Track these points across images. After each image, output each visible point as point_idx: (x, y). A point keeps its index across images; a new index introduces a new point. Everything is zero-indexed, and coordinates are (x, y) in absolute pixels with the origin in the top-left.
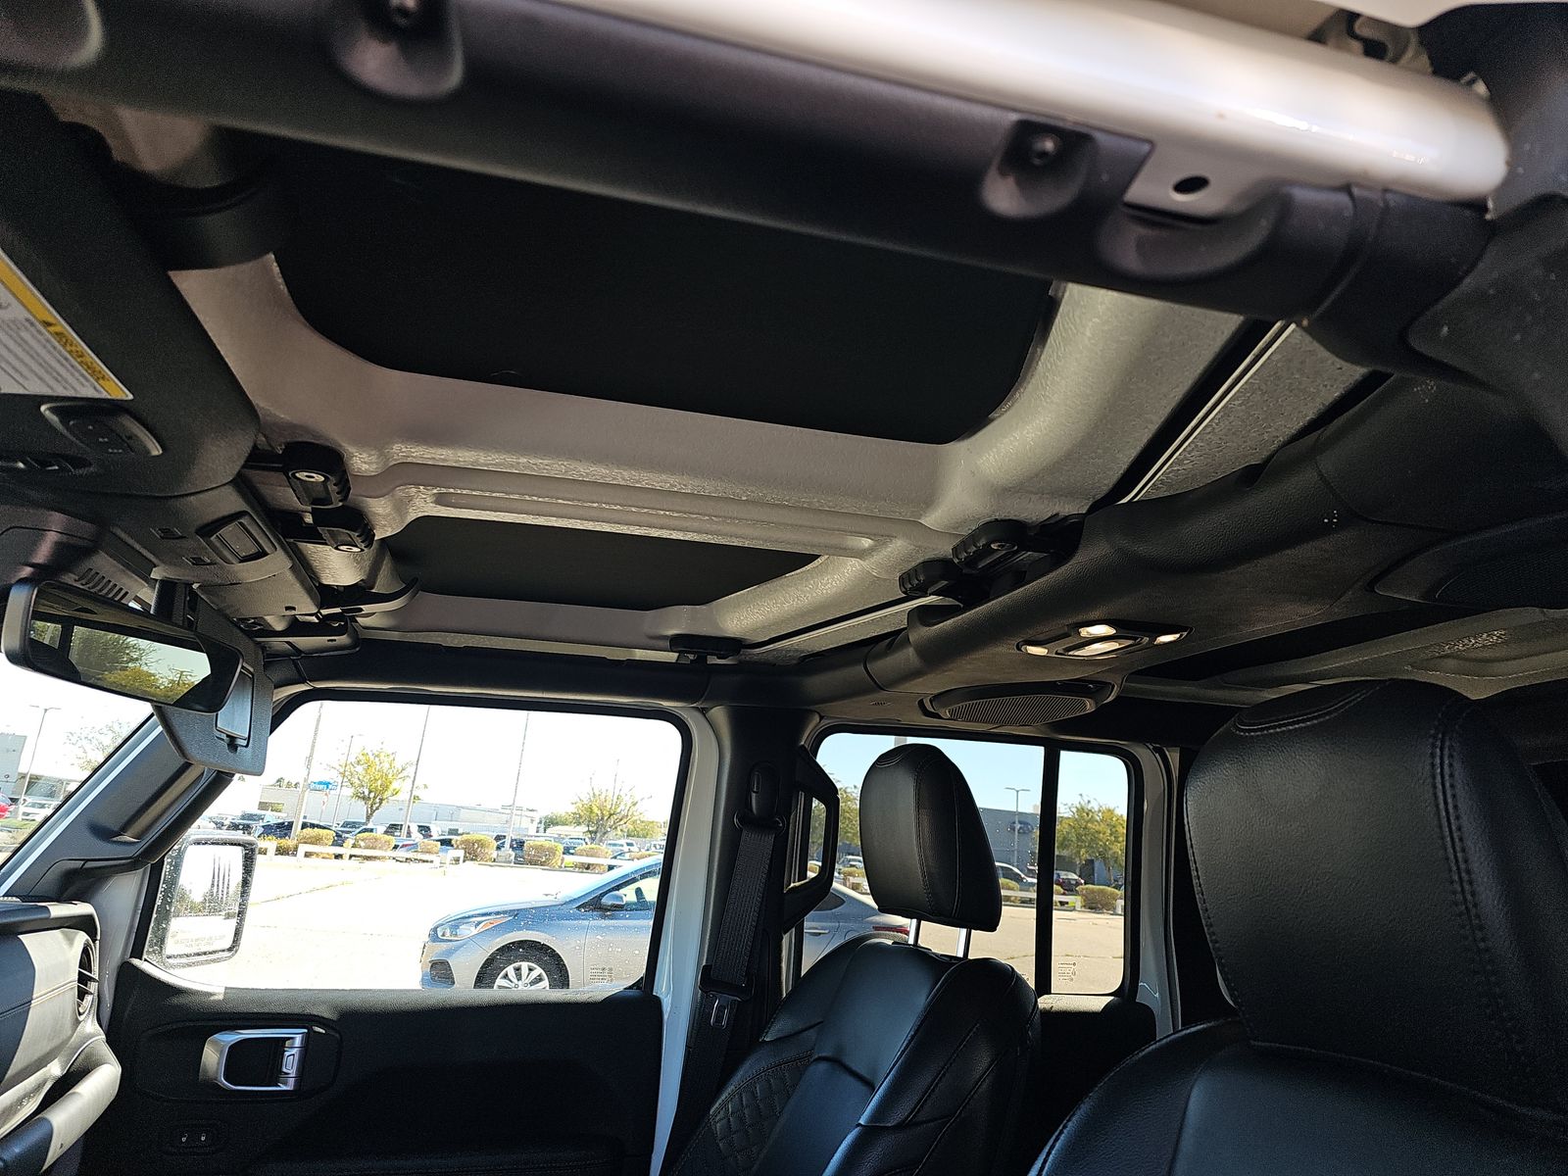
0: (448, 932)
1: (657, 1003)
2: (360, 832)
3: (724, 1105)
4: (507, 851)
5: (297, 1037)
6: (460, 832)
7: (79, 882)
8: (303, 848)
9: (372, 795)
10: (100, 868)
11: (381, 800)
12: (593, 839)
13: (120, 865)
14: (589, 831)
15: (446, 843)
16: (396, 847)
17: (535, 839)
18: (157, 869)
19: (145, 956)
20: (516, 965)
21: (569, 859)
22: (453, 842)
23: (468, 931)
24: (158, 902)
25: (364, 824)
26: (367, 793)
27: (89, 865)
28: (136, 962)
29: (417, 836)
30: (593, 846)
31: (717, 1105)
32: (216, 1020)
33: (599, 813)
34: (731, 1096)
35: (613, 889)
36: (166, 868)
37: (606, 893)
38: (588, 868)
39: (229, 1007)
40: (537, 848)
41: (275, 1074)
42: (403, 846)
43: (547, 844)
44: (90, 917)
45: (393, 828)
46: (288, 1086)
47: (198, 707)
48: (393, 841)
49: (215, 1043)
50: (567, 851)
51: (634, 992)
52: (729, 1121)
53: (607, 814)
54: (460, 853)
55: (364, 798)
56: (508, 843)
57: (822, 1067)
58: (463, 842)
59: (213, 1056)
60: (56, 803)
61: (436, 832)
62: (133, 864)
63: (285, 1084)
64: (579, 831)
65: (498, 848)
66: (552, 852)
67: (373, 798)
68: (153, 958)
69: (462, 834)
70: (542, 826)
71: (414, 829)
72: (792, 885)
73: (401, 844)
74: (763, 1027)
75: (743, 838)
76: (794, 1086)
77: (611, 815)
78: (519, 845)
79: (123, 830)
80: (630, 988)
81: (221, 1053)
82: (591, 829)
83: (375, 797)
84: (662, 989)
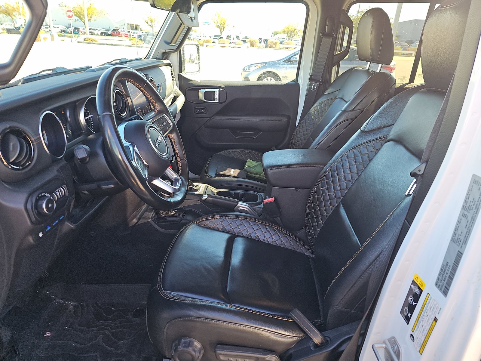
0: (248, 69)
1: (299, 85)
2: (219, 39)
3: (314, 108)
4: (263, 44)
5: (217, 91)
6: (248, 38)
7: (165, 55)
8: (205, 44)
9: (221, 26)
10: (169, 52)
11: (224, 28)
12: (289, 39)
13: (173, 51)
14: (288, 36)
15: (245, 41)
16: (230, 43)
17: (271, 40)
18: (180, 52)
19: (182, 72)
20: (267, 78)
21: (282, 46)
22: (246, 41)
23: (252, 68)
24: (182, 60)
25: (220, 36)
26: (219, 26)
27: (167, 51)
28: (180, 73)
29: (236, 40)
30: (289, 41)
31: (312, 108)
32: (200, 87)
33: (291, 29)
34: (315, 107)
35: (294, 56)
36: (182, 51)
37: (292, 57)
38: (287, 49)
39: (202, 84)
40: (272, 42)
41: (214, 99)
42: (232, 43)
43: (274, 41)
44: (170, 64)
45: (228, 37)
46: (217, 101)
47: (186, 13)
48: (230, 41)
49: (200, 91)
50: (281, 43)
51: (293, 82)
52: (315, 112)
53: (293, 29)
54: (249, 45)
55: (219, 27)
56: (262, 40)
57: (339, 99)
58: (249, 41)
59: (201, 94)
60: (155, 37)
61: (241, 38)
62: (176, 51)
63: (216, 100)
64: (285, 36)
65: (260, 43)
66: (276, 44)
67: (221, 27)
68: (184, 73)
69: (249, 38)
70: (273, 35)
71: (235, 37)
72: (337, 53)
73: (231, 42)
74: (325, 91)
75: (323, 39)
76: (331, 104)
77: (295, 30)
78: (266, 41)
79: (171, 42)
80: (292, 81)
81: (202, 94)
82: (288, 35)
83: (222, 27)
84: (300, 82)
